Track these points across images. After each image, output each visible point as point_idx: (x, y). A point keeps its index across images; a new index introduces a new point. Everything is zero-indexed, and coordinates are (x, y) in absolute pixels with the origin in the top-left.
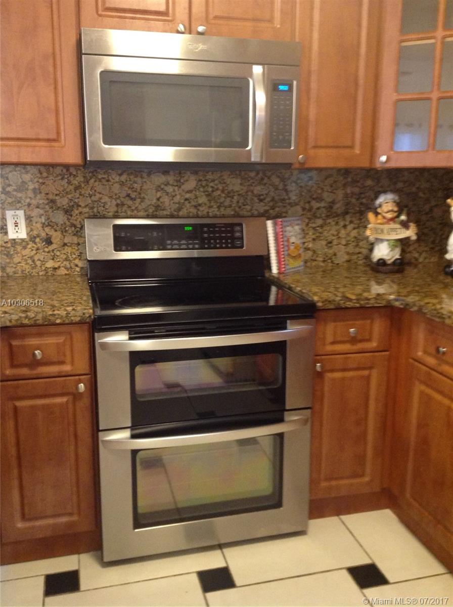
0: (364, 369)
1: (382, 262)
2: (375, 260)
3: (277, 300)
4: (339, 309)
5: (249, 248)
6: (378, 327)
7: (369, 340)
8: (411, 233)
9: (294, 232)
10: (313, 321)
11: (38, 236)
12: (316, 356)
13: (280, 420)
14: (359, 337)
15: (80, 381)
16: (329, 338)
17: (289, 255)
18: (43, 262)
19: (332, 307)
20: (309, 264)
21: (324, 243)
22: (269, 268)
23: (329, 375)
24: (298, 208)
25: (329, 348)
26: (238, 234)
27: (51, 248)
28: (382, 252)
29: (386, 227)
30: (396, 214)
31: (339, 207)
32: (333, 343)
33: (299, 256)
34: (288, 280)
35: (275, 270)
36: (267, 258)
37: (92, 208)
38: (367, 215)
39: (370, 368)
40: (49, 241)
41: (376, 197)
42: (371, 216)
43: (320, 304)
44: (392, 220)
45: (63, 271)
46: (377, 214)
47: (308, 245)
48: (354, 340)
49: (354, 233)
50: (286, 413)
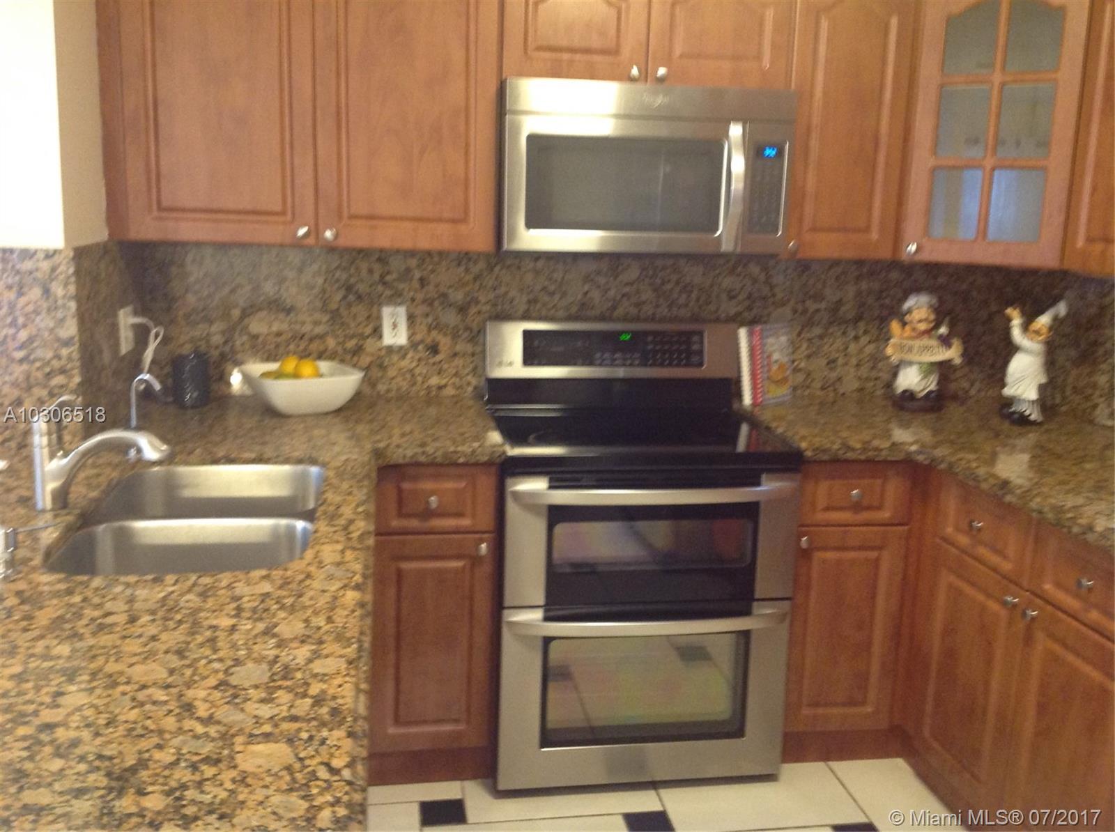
0: (872, 548)
1: (909, 395)
2: (900, 390)
3: (748, 445)
4: (835, 461)
5: (710, 368)
6: (894, 489)
7: (879, 508)
8: (953, 353)
9: (778, 345)
10: (799, 476)
11: (422, 341)
12: (803, 526)
13: (746, 612)
14: (865, 503)
15: (482, 541)
16: (822, 501)
17: (768, 378)
18: (426, 378)
19: (826, 457)
20: (799, 392)
21: (824, 362)
22: (739, 395)
23: (818, 555)
24: (787, 311)
25: (820, 516)
26: (695, 347)
27: (438, 358)
28: (910, 379)
29: (917, 343)
30: (932, 325)
31: (848, 310)
32: (827, 509)
33: (785, 380)
34: (766, 416)
35: (747, 400)
36: (738, 381)
37: (495, 305)
38: (888, 325)
39: (880, 548)
40: (434, 349)
41: (905, 298)
42: (895, 326)
43: (809, 454)
44: (928, 332)
45: (450, 391)
46: (904, 324)
47: (798, 365)
48: (857, 507)
49: (870, 349)
50: (755, 604)
